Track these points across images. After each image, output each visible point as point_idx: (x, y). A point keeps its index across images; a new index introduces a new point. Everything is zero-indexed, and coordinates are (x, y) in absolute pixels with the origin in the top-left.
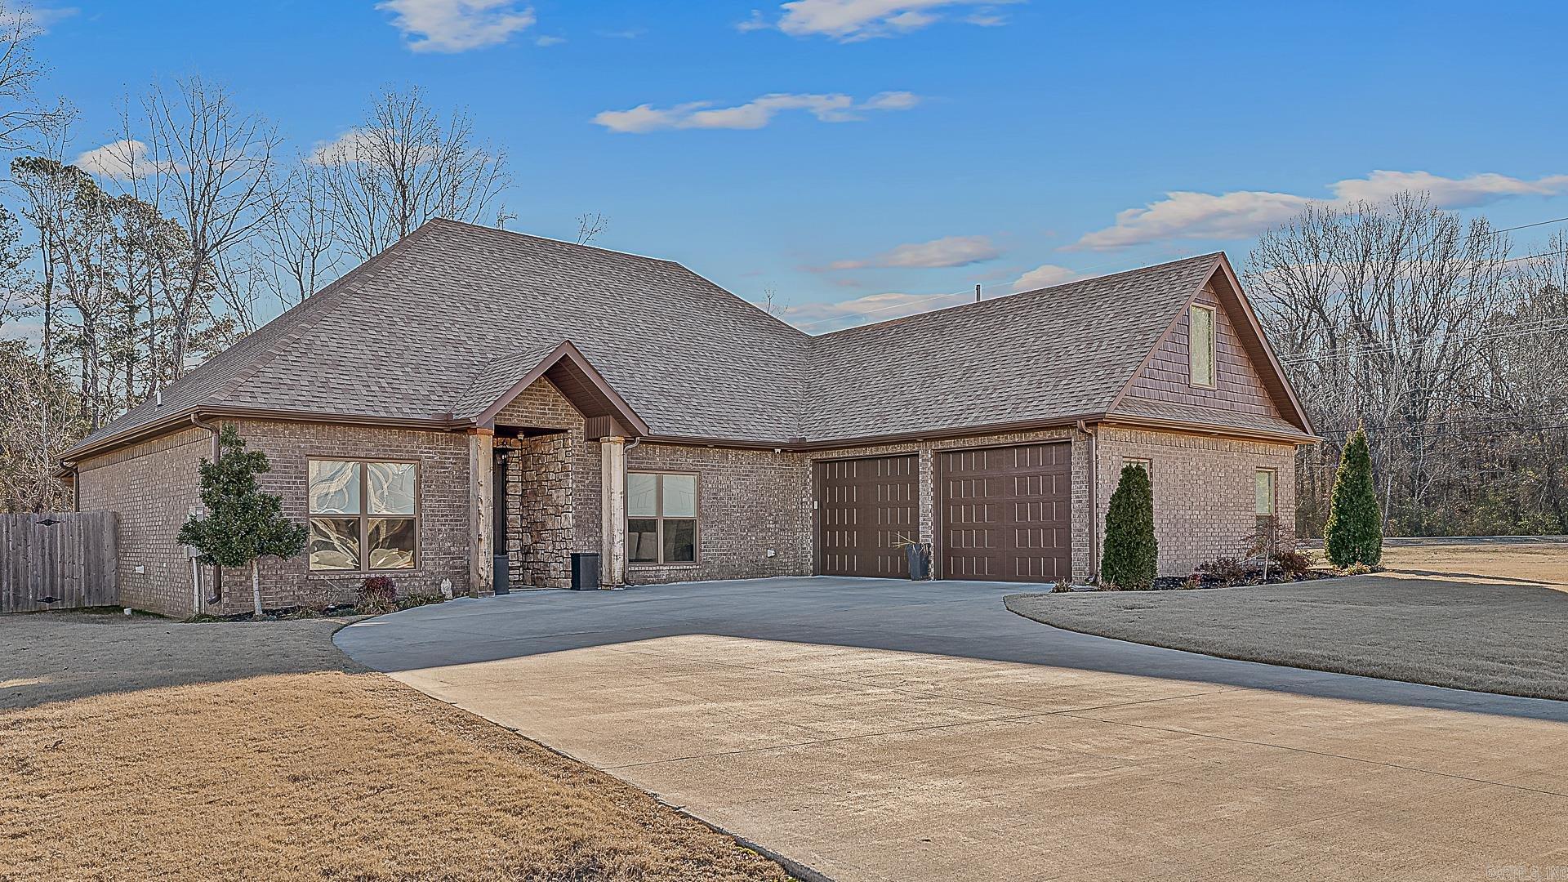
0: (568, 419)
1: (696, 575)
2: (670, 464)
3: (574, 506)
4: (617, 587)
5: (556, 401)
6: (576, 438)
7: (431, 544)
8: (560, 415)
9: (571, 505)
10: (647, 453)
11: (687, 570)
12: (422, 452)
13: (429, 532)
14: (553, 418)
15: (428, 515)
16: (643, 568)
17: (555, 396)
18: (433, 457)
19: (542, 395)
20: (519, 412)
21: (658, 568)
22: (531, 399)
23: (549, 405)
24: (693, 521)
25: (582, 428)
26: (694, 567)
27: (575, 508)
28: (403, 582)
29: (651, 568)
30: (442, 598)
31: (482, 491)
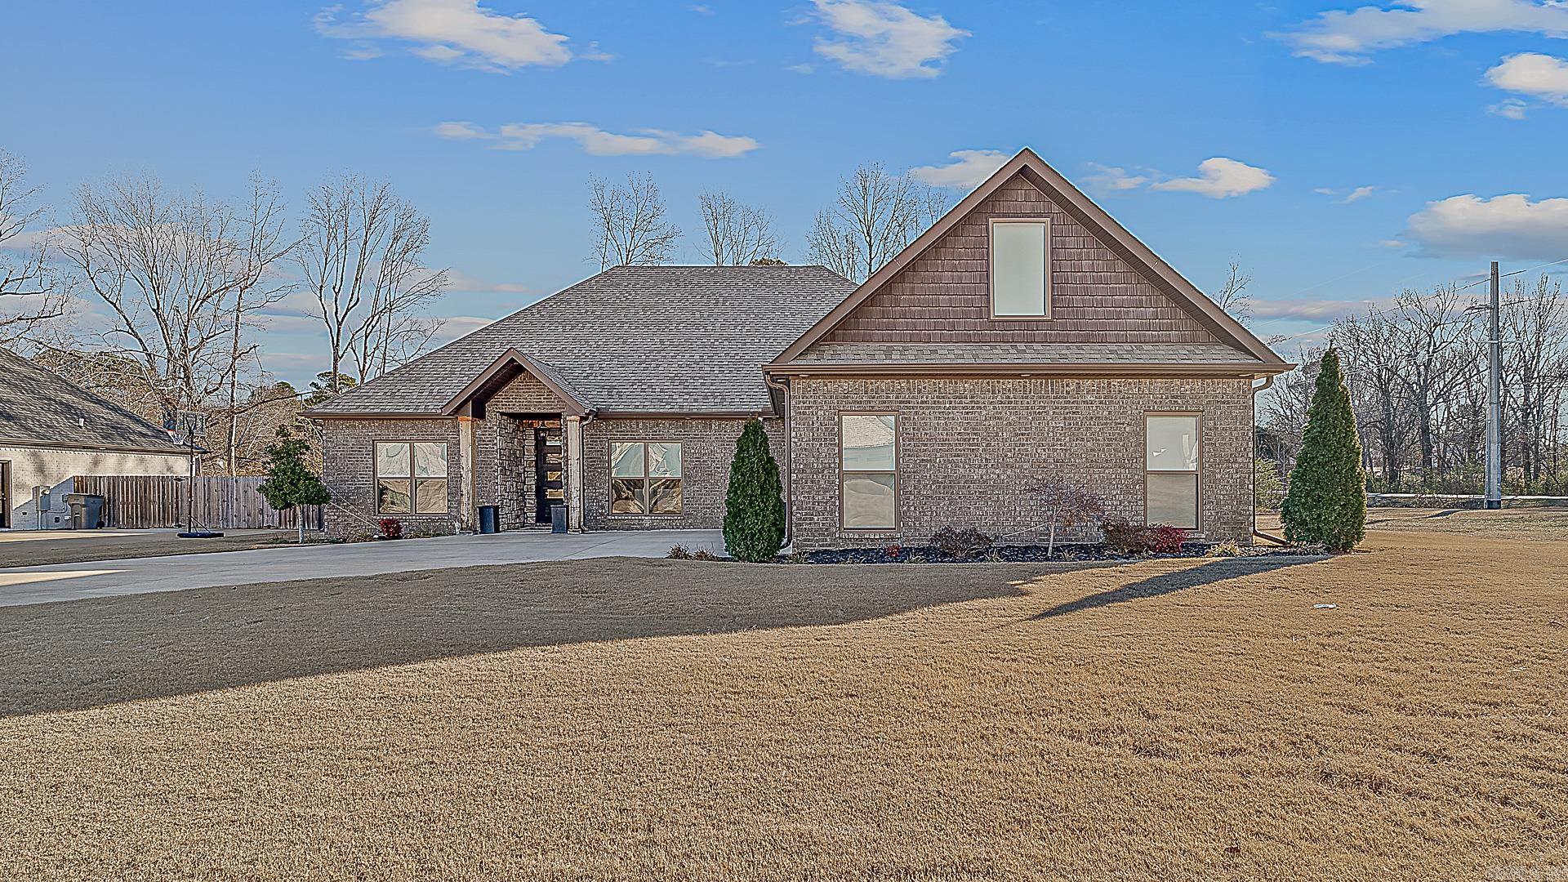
1: (678, 524)
2: (653, 434)
4: (573, 531)
10: (630, 426)
16: (627, 518)
18: (452, 438)
21: (640, 517)
24: (679, 480)
29: (634, 518)
31: (463, 460)
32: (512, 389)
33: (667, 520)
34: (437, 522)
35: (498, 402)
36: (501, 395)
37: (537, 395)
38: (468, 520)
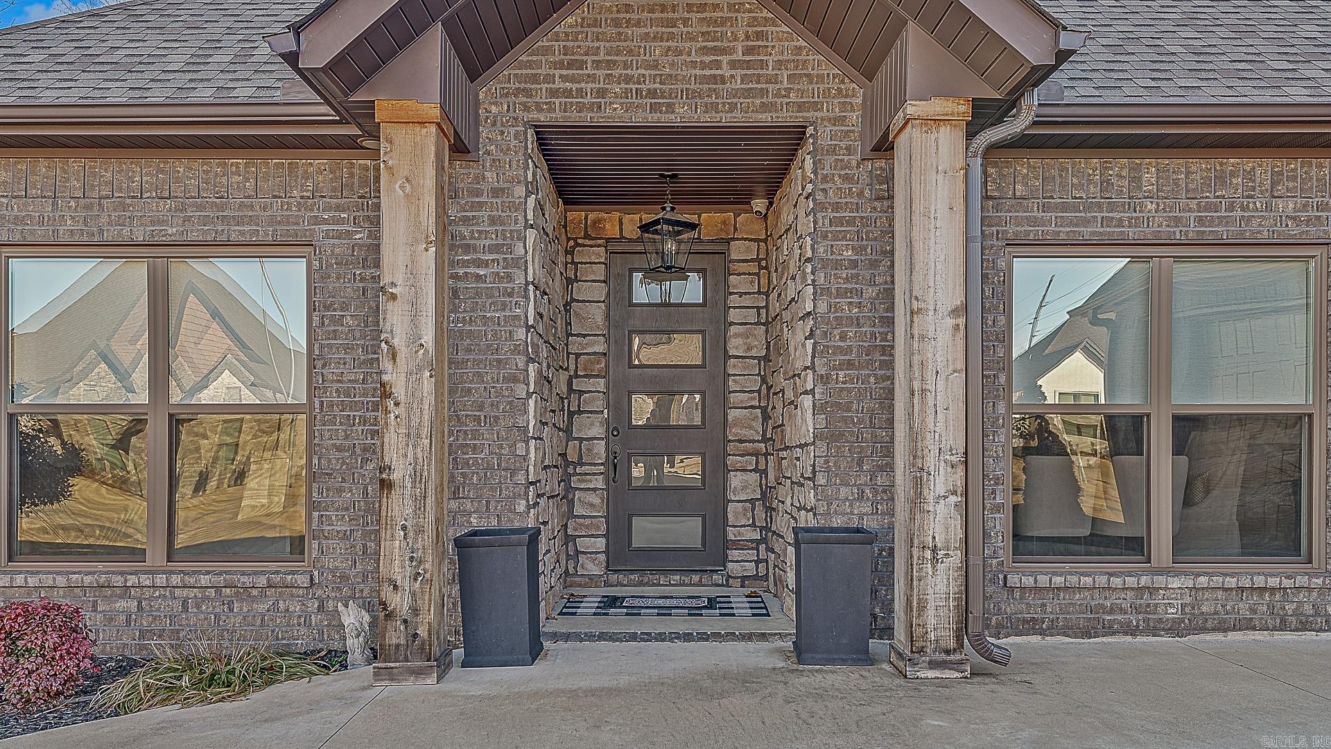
0: (802, 92)
1: (1308, 609)
2: (1200, 220)
3: (822, 371)
4: (933, 665)
5: (759, 36)
6: (833, 150)
7: (340, 491)
8: (773, 80)
9: (812, 367)
10: (1106, 184)
11: (1273, 590)
12: (317, 221)
13: (334, 455)
14: (748, 93)
15: (331, 405)
16: (1087, 581)
17: (753, 22)
18: (349, 234)
19: (709, 22)
20: (628, 79)
21: (1144, 581)
22: (671, 37)
23: (731, 51)
24: (1298, 421)
25: (854, 116)
26: (1302, 580)
27: (824, 379)
28: (254, 599)
29: (1116, 582)
30: (334, 660)
31: (395, 320)
32: (596, 23)
33: (1262, 590)
34: (263, 595)
35: (535, 79)
36: (548, 51)
37: (704, 50)
38: (415, 611)
